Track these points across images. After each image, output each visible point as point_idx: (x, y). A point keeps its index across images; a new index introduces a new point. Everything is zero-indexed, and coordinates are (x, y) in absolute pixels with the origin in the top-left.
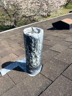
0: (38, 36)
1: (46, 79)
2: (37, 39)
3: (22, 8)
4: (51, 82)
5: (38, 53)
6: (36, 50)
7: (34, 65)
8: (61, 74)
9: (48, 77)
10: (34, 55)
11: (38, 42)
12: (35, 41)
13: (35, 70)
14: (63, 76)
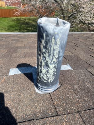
0: (54, 29)
1: (52, 107)
2: (50, 35)
3: (84, 10)
4: (55, 114)
5: (51, 61)
6: (47, 55)
7: (43, 77)
8: (78, 112)
9: (56, 104)
10: (44, 61)
11: (52, 41)
12: (48, 38)
13: (44, 86)
14: (79, 116)
